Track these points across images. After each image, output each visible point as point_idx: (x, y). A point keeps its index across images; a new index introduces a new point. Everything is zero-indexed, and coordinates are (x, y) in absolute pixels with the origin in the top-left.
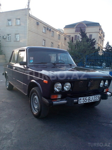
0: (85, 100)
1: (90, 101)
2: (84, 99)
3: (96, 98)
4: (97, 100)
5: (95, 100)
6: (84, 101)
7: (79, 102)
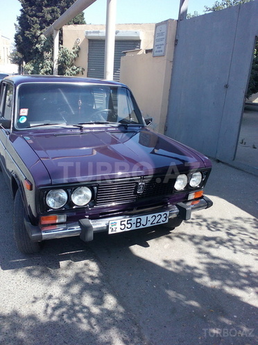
0: (127, 225)
1: (142, 227)
2: (123, 223)
3: (157, 219)
4: (162, 223)
5: (155, 221)
6: (123, 227)
7: (110, 230)
